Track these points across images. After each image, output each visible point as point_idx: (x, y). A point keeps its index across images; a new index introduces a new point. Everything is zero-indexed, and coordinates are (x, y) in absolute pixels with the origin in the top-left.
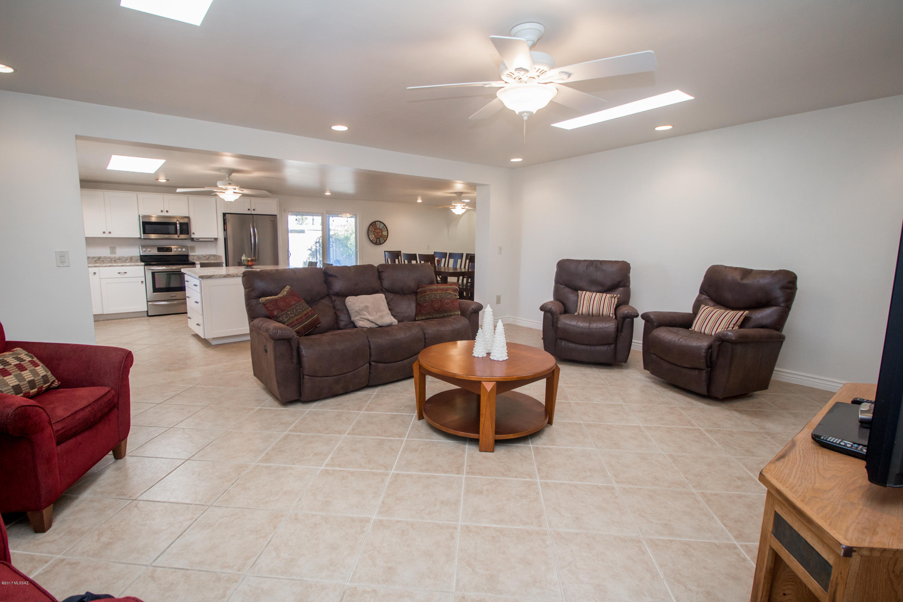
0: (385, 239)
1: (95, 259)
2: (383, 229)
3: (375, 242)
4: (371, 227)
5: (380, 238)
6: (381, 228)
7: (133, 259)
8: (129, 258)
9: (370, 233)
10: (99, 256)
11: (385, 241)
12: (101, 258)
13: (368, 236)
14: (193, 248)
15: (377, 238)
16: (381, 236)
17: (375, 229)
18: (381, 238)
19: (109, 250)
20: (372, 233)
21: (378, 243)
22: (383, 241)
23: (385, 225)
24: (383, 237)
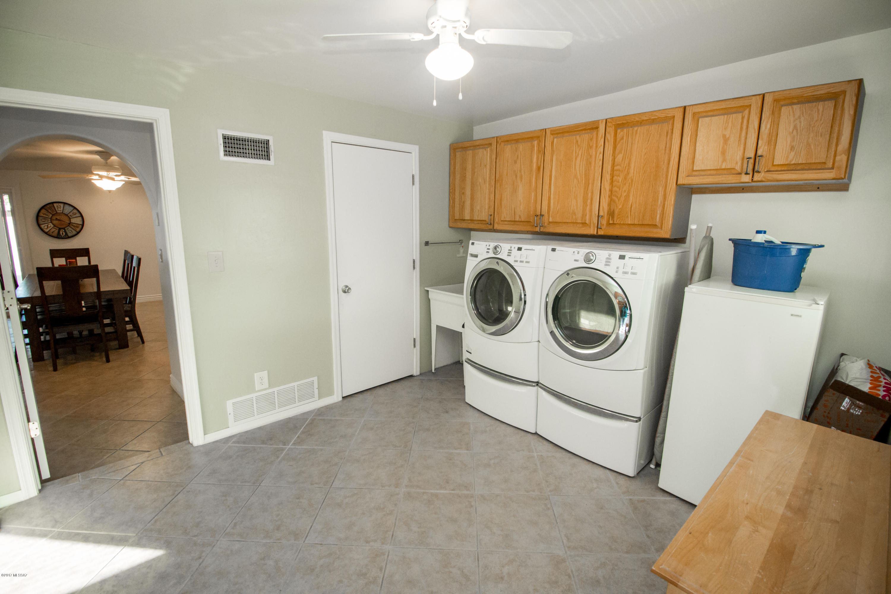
0: (78, 230)
2: (71, 214)
3: (55, 234)
4: (44, 211)
5: (66, 229)
6: (66, 212)
11: (78, 233)
13: (39, 225)
15: (60, 229)
16: (68, 226)
17: (53, 215)
18: (70, 229)
20: (47, 222)
21: (61, 236)
22: (74, 233)
23: (75, 208)
24: (72, 227)
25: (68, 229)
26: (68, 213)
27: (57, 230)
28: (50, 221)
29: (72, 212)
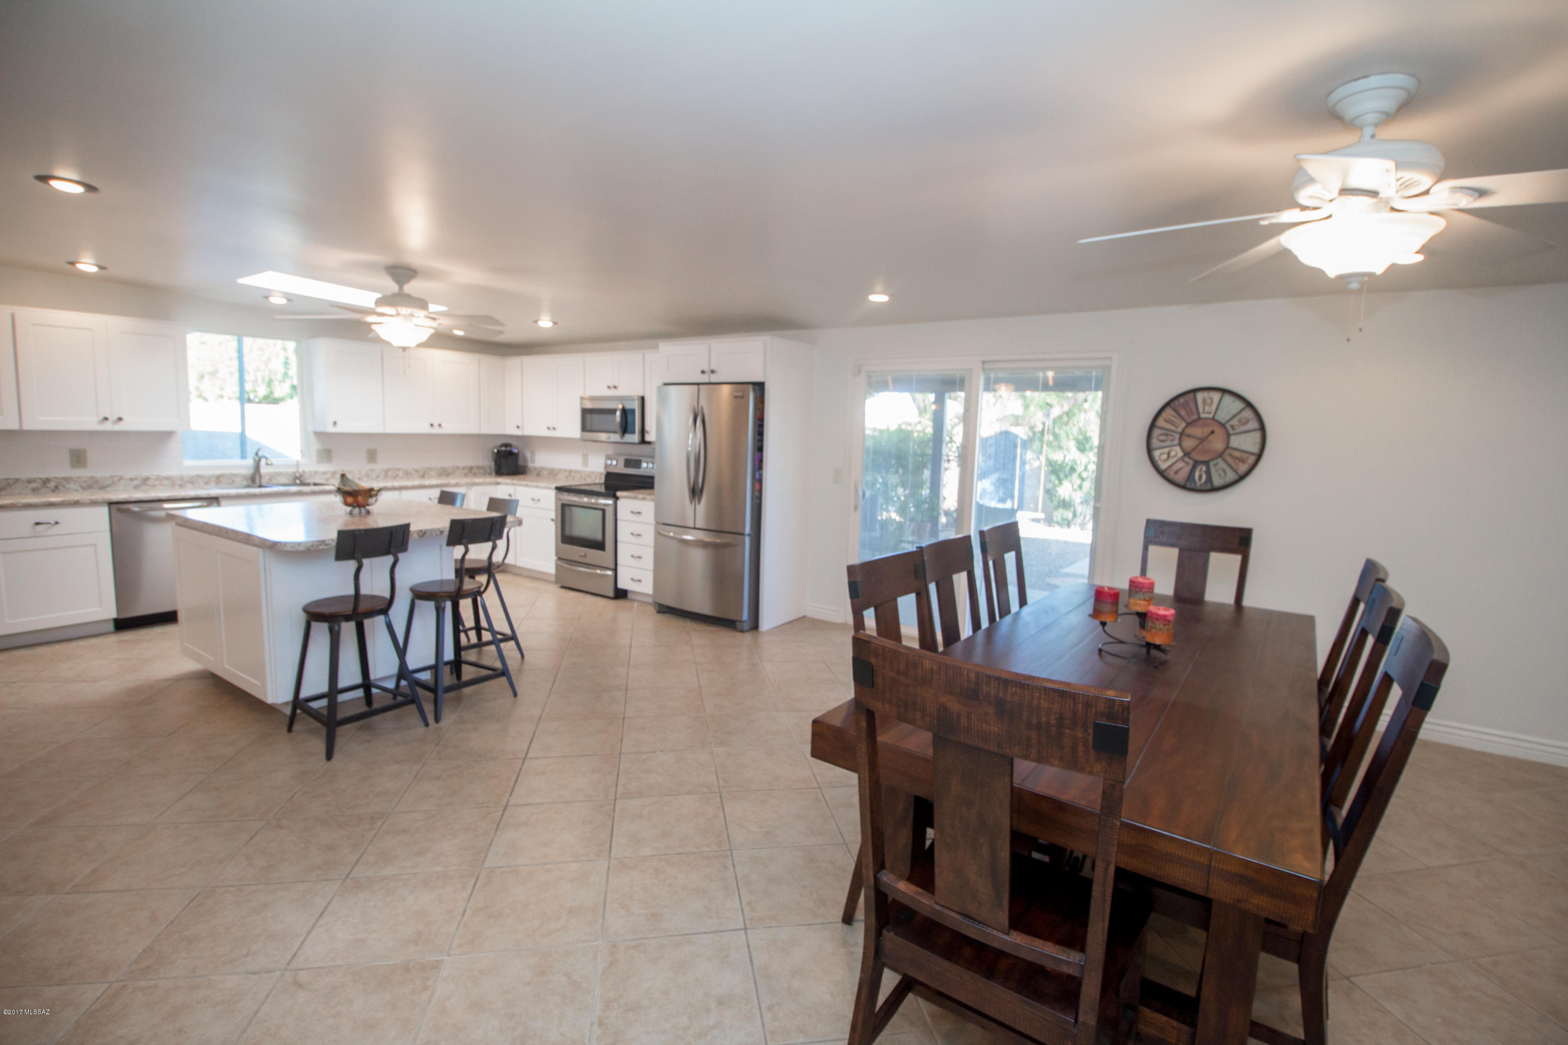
0: (1243, 468)
2: (1235, 422)
3: (1179, 478)
4: (1169, 412)
5: (1211, 464)
6: (1222, 416)
9: (1162, 438)
11: (1242, 478)
13: (1150, 451)
15: (1196, 463)
16: (1220, 456)
17: (1188, 424)
18: (1222, 465)
20: (1168, 443)
21: (1195, 483)
22: (1231, 476)
23: (1249, 405)
24: (1230, 460)
25: (1216, 465)
26: (1227, 418)
27: (1190, 467)
28: (1176, 442)
29: (1236, 419)
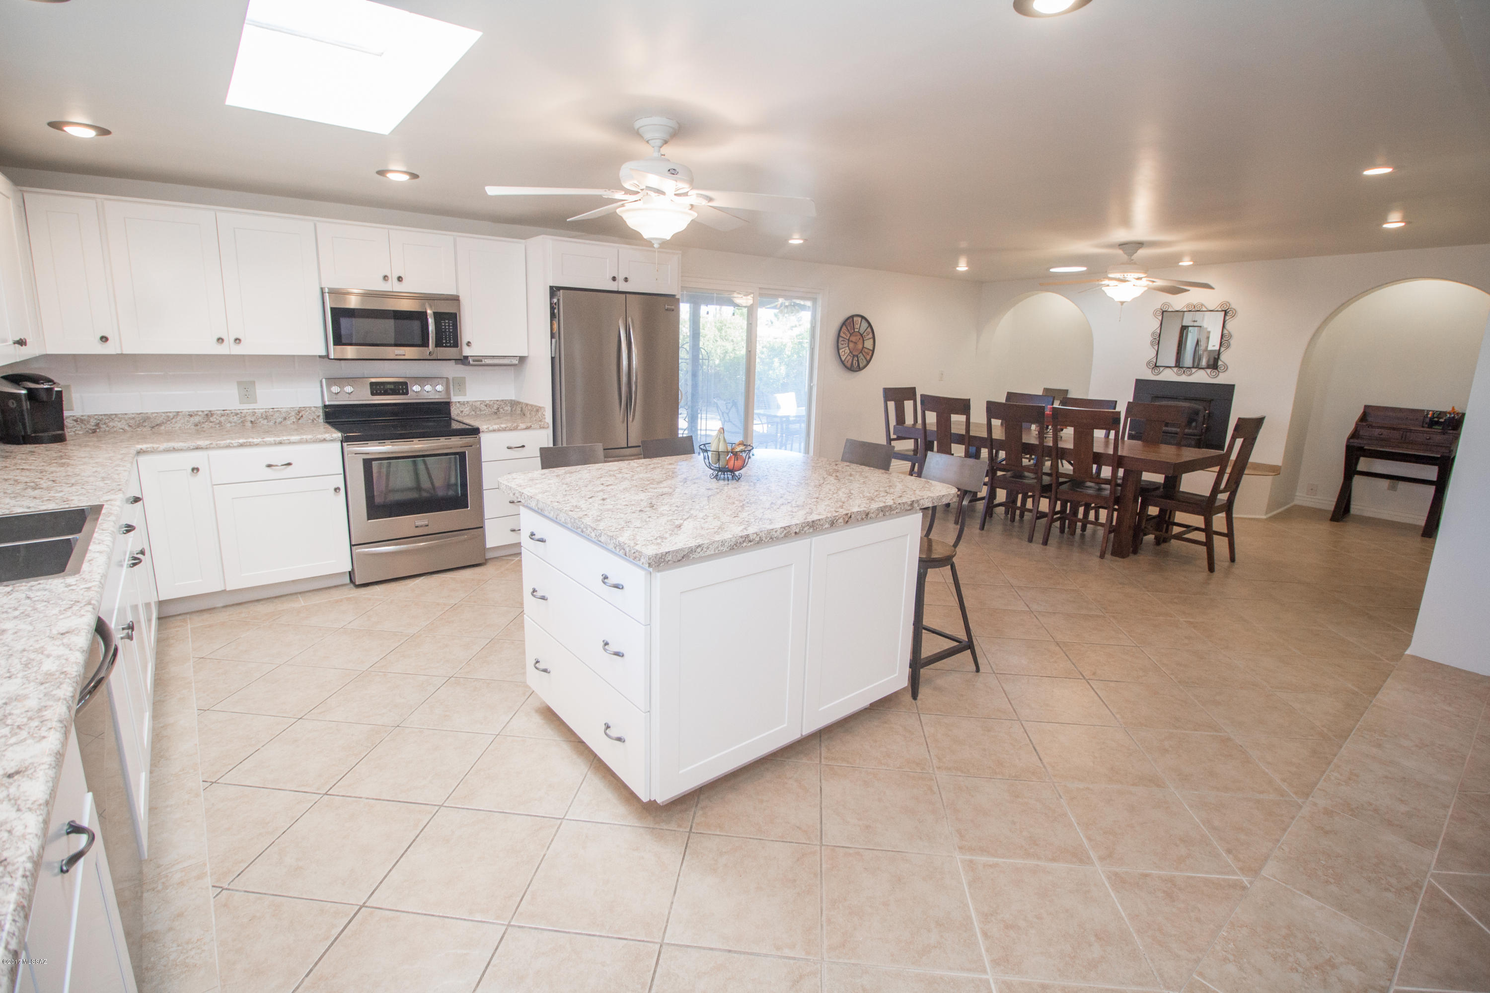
0: (869, 358)
1: (197, 419)
2: (865, 334)
3: (849, 365)
4: (844, 328)
5: (859, 356)
6: (862, 331)
7: (304, 416)
8: (293, 414)
10: (206, 408)
11: (868, 362)
12: (212, 415)
13: (838, 349)
14: (460, 384)
15: (854, 356)
16: (861, 352)
17: (851, 335)
18: (862, 356)
19: (236, 391)
20: (844, 345)
21: (853, 367)
22: (865, 362)
23: (870, 325)
24: (864, 353)
27: (852, 358)
28: (847, 344)
29: (867, 331)
